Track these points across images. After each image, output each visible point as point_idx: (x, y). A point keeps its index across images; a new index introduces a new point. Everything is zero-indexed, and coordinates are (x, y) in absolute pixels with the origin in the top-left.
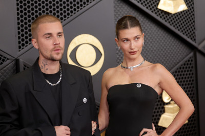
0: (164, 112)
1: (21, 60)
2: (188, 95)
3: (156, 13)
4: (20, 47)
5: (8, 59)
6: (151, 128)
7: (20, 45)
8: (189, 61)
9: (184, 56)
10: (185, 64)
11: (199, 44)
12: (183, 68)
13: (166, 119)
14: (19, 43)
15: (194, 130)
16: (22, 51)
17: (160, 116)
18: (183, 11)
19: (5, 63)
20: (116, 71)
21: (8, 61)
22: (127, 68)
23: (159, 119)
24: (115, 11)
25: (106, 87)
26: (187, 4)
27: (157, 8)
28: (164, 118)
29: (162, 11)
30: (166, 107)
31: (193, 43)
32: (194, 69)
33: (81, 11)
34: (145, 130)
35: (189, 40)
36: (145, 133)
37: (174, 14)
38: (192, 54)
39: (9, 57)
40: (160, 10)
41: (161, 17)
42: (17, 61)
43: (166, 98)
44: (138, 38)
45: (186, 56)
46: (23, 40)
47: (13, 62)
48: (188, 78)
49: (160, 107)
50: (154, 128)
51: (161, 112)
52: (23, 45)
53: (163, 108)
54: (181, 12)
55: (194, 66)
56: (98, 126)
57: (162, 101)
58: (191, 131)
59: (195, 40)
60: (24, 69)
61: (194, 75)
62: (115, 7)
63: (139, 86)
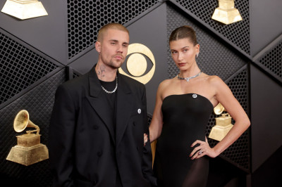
0: (215, 124)
1: (71, 68)
2: (241, 104)
3: (210, 24)
4: (70, 55)
5: (57, 66)
6: (204, 141)
7: (71, 52)
8: (242, 73)
9: (237, 68)
10: (238, 77)
11: (253, 57)
12: (236, 80)
13: (217, 132)
14: (70, 50)
15: (245, 144)
16: (72, 59)
17: (211, 128)
18: (238, 22)
19: (54, 71)
20: (172, 82)
21: (58, 69)
22: (184, 79)
23: (209, 131)
24: (167, 20)
25: (161, 97)
26: (242, 15)
27: (211, 19)
28: (214, 131)
29: (216, 22)
30: (217, 119)
31: (247, 55)
32: (247, 81)
33: (133, 20)
34: (198, 141)
35: (243, 52)
36: (198, 145)
37: (228, 25)
38: (245, 66)
39: (58, 64)
40: (214, 20)
41: (214, 28)
42: (67, 69)
43: (217, 110)
44: (186, 50)
45: (239, 68)
46: (73, 48)
47: (63, 70)
48: (241, 90)
49: (211, 120)
50: (207, 140)
51: (212, 124)
52: (73, 52)
53: (214, 120)
54: (236, 23)
55: (247, 78)
56: (149, 140)
57: (213, 113)
58: (242, 144)
59: (249, 52)
60: (74, 77)
61: (247, 88)
62: (167, 16)
63: (195, 96)
